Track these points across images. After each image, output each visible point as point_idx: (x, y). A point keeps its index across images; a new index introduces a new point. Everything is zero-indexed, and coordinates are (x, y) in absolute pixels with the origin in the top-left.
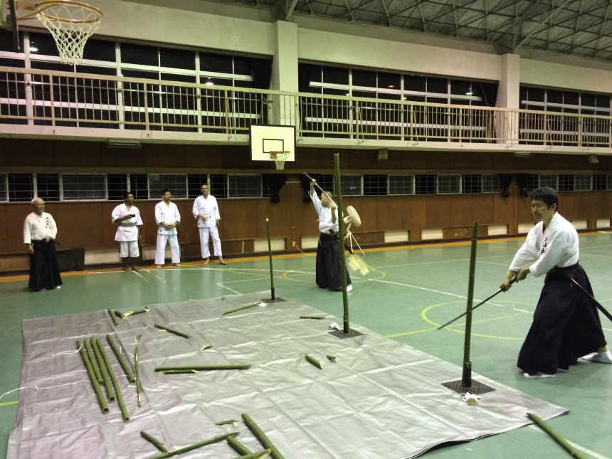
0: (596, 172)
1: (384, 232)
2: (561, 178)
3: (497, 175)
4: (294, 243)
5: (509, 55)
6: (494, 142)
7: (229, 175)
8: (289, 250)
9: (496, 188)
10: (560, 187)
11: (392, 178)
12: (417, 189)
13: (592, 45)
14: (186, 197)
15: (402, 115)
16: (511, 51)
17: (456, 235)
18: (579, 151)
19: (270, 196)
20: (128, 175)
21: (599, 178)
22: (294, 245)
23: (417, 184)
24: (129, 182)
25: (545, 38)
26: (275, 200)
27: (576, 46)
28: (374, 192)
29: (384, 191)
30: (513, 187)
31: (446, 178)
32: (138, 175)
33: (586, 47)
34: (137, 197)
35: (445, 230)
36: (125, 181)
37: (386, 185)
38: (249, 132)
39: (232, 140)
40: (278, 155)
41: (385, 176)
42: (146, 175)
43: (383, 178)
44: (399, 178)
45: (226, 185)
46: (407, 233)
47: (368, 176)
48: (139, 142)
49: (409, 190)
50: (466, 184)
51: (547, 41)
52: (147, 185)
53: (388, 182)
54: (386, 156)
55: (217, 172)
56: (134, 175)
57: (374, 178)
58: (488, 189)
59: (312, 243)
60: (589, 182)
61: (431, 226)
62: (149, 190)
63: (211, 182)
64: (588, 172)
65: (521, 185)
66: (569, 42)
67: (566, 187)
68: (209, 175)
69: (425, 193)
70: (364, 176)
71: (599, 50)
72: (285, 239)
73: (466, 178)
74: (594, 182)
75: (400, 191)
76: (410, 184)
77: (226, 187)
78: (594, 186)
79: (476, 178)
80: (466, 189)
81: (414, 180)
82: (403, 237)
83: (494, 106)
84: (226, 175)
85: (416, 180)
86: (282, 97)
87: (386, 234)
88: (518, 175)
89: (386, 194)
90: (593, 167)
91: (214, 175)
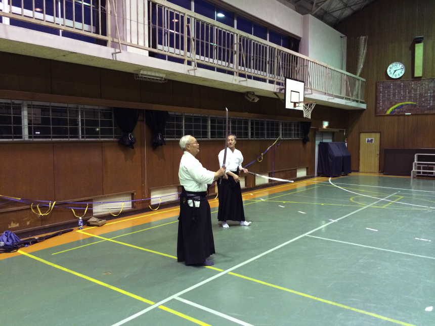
21: (257, 124)
64: (246, 115)
78: (252, 134)
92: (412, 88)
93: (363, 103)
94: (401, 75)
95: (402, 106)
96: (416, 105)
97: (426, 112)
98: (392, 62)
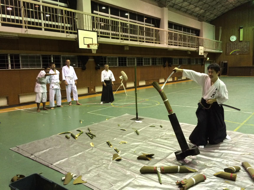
0: (189, 57)
1: (126, 83)
2: (179, 60)
3: (162, 58)
4: (92, 89)
5: (165, 8)
6: (160, 43)
7: (62, 55)
8: (90, 93)
9: (161, 63)
10: (179, 63)
11: (128, 59)
12: (137, 63)
13: (186, 8)
14: (41, 67)
15: (129, 30)
16: (165, 6)
17: (150, 83)
18: (187, 49)
19: (82, 67)
20: (9, 55)
21: (189, 60)
22: (92, 91)
23: (137, 62)
24: (9, 58)
25: (174, 3)
26: (84, 69)
27: (182, 8)
28: (122, 65)
29: (125, 64)
30: (167, 63)
31: (146, 59)
32: (14, 55)
33: (185, 8)
34: (14, 67)
35: (147, 81)
36: (7, 58)
37: (126, 62)
38: (77, 34)
39: (68, 37)
40: (90, 46)
41: (126, 57)
42: (19, 55)
43: (125, 58)
44: (131, 59)
45: (61, 61)
46: (134, 83)
47: (120, 57)
48: (17, 35)
49: (134, 64)
50: (153, 61)
51: (174, 4)
52: (19, 60)
53: (127, 60)
54: (128, 49)
55: (57, 54)
56: (12, 55)
57: (122, 58)
58: (159, 64)
59: (99, 89)
60: (186, 61)
61: (142, 80)
62: (21, 63)
63: (53, 59)
64: (187, 57)
65: (169, 63)
66: (180, 5)
67: (181, 63)
68: (52, 56)
69: (140, 65)
70: (118, 57)
71: (189, 10)
72: (88, 88)
73: (153, 59)
74: (188, 61)
75: (131, 64)
76: (134, 61)
77: (61, 62)
78: (188, 63)
79: (155, 59)
80: (153, 64)
81: (136, 59)
82: (132, 85)
83: (159, 28)
84: (60, 56)
85: (137, 60)
86: (84, 15)
87: (127, 84)
88: (168, 58)
89: (126, 66)
90: (189, 55)
91: (55, 56)
92: (239, 45)
93: (221, 50)
94: (235, 40)
95: (235, 51)
96: (240, 51)
97: (244, 53)
98: (232, 36)
